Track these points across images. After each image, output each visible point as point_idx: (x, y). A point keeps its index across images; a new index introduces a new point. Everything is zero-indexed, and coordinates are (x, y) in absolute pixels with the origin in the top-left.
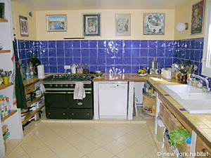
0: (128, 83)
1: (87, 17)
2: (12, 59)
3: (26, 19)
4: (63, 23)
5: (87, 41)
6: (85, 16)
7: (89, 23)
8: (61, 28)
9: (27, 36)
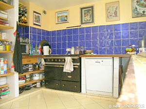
0: (113, 58)
1: (83, 10)
2: (14, 34)
3: (40, 14)
4: (66, 16)
5: (84, 28)
6: (82, 9)
7: (85, 14)
8: (65, 20)
9: (40, 26)
